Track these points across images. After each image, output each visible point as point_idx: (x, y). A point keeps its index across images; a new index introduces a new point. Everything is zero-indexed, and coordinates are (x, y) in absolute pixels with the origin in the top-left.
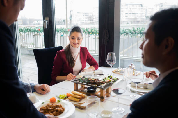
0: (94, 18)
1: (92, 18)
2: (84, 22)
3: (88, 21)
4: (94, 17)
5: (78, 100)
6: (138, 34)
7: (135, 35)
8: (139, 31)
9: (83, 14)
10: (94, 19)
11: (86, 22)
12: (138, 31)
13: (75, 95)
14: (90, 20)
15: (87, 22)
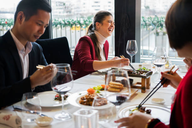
0: (72, 9)
1: (69, 9)
2: (58, 14)
3: (64, 12)
4: (73, 7)
5: (119, 90)
6: (150, 25)
7: (146, 27)
8: (151, 21)
9: (56, 3)
10: (73, 11)
11: (60, 14)
12: (149, 22)
13: (115, 85)
14: (67, 12)
15: (62, 14)
